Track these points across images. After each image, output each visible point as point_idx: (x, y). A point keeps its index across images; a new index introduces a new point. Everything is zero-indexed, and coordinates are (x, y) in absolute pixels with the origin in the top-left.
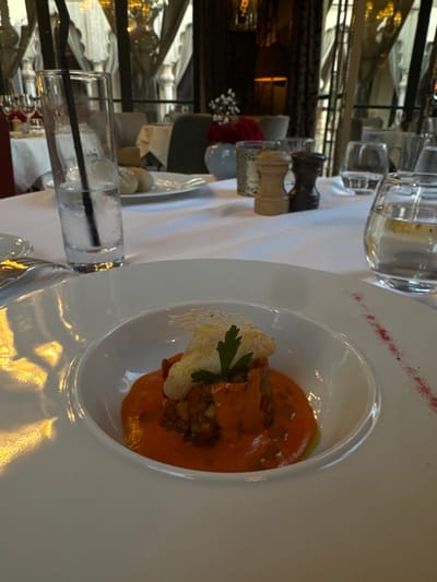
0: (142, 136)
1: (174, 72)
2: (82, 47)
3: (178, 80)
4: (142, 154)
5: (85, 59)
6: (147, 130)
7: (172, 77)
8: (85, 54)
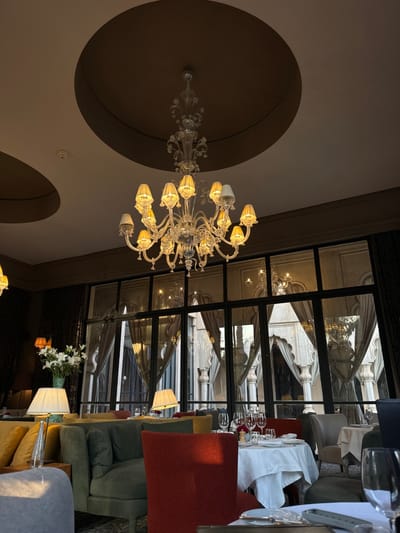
0: (342, 438)
1: (372, 369)
2: (293, 356)
3: (377, 377)
4: (343, 455)
5: (294, 364)
6: (346, 431)
7: (372, 375)
8: (295, 361)
